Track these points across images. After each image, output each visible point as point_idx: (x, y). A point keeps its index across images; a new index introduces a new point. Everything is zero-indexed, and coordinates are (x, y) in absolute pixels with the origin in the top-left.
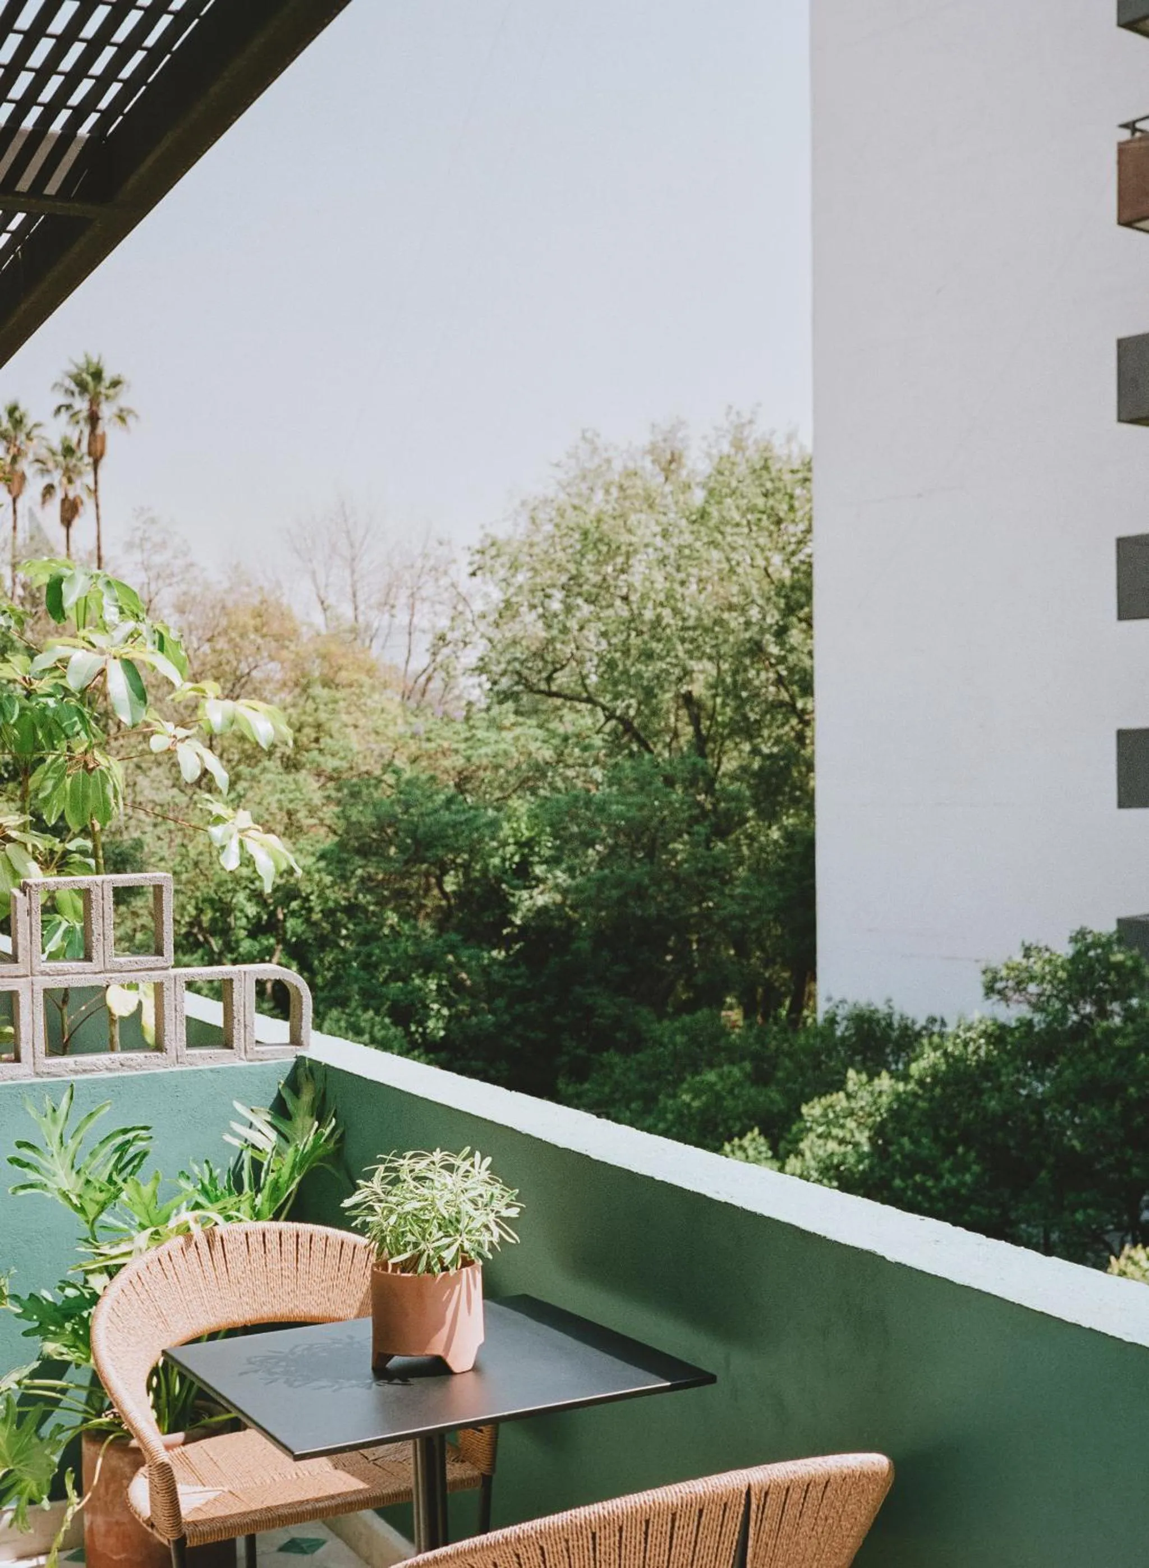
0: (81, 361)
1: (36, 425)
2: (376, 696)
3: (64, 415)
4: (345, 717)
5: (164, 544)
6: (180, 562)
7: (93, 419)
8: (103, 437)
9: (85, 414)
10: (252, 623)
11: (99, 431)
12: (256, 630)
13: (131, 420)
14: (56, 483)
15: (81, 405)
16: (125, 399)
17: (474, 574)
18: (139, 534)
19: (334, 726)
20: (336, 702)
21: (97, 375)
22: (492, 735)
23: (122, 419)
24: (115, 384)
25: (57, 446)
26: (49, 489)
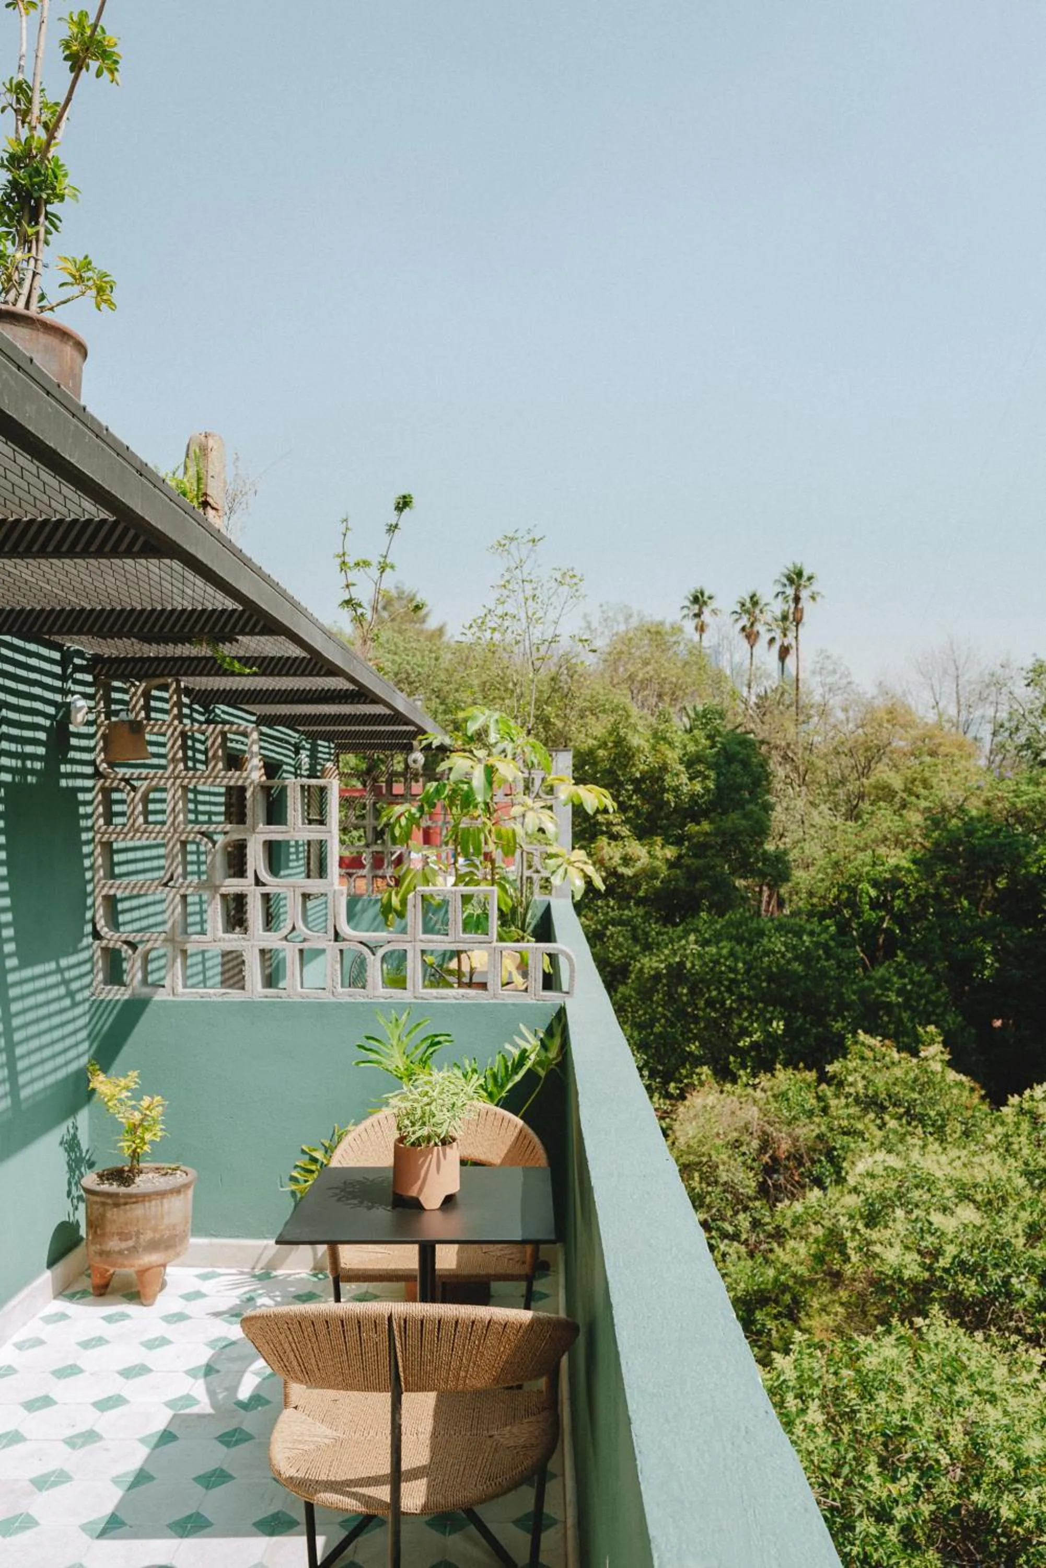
0: (791, 567)
1: (766, 604)
2: (963, 762)
3: (780, 597)
4: (941, 775)
5: (834, 672)
6: (844, 681)
7: (797, 599)
8: (802, 610)
9: (792, 596)
10: (886, 717)
11: (800, 606)
12: (888, 721)
13: (818, 599)
14: (777, 637)
15: (790, 591)
16: (815, 587)
17: (1028, 685)
18: (819, 665)
19: (934, 781)
20: (936, 765)
21: (800, 574)
22: (1031, 788)
23: (813, 598)
24: (810, 578)
25: (778, 614)
26: (772, 640)
